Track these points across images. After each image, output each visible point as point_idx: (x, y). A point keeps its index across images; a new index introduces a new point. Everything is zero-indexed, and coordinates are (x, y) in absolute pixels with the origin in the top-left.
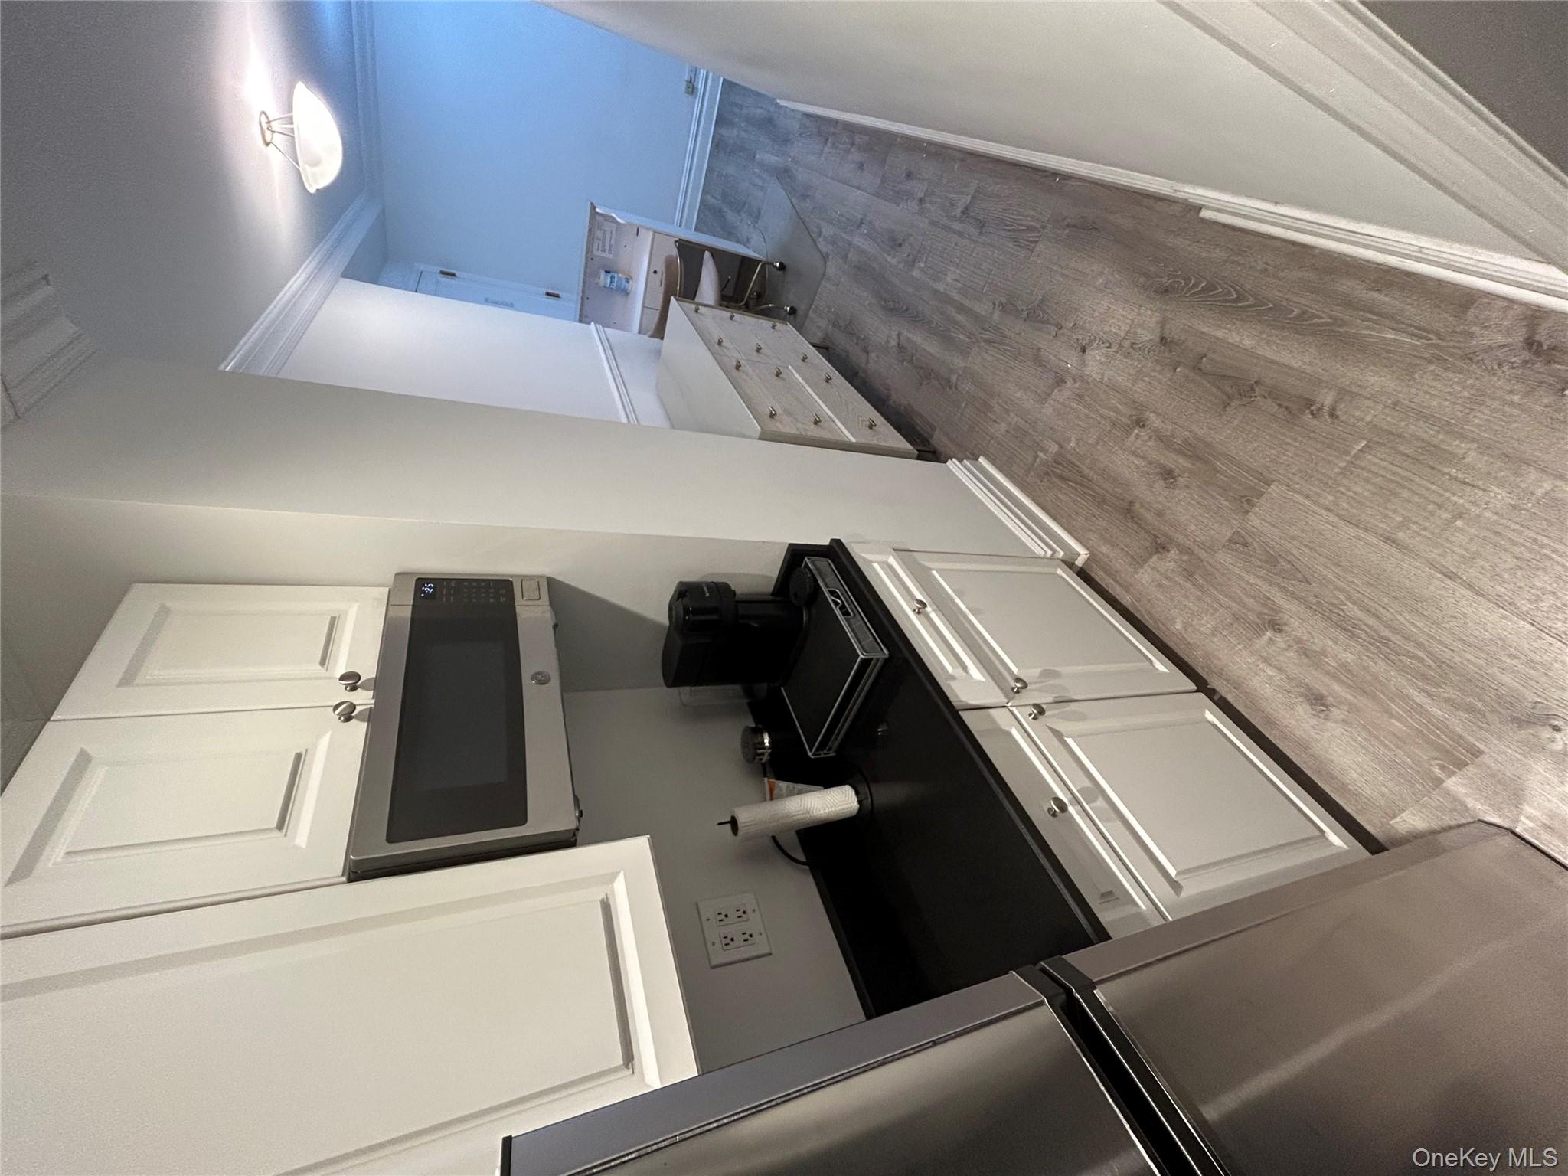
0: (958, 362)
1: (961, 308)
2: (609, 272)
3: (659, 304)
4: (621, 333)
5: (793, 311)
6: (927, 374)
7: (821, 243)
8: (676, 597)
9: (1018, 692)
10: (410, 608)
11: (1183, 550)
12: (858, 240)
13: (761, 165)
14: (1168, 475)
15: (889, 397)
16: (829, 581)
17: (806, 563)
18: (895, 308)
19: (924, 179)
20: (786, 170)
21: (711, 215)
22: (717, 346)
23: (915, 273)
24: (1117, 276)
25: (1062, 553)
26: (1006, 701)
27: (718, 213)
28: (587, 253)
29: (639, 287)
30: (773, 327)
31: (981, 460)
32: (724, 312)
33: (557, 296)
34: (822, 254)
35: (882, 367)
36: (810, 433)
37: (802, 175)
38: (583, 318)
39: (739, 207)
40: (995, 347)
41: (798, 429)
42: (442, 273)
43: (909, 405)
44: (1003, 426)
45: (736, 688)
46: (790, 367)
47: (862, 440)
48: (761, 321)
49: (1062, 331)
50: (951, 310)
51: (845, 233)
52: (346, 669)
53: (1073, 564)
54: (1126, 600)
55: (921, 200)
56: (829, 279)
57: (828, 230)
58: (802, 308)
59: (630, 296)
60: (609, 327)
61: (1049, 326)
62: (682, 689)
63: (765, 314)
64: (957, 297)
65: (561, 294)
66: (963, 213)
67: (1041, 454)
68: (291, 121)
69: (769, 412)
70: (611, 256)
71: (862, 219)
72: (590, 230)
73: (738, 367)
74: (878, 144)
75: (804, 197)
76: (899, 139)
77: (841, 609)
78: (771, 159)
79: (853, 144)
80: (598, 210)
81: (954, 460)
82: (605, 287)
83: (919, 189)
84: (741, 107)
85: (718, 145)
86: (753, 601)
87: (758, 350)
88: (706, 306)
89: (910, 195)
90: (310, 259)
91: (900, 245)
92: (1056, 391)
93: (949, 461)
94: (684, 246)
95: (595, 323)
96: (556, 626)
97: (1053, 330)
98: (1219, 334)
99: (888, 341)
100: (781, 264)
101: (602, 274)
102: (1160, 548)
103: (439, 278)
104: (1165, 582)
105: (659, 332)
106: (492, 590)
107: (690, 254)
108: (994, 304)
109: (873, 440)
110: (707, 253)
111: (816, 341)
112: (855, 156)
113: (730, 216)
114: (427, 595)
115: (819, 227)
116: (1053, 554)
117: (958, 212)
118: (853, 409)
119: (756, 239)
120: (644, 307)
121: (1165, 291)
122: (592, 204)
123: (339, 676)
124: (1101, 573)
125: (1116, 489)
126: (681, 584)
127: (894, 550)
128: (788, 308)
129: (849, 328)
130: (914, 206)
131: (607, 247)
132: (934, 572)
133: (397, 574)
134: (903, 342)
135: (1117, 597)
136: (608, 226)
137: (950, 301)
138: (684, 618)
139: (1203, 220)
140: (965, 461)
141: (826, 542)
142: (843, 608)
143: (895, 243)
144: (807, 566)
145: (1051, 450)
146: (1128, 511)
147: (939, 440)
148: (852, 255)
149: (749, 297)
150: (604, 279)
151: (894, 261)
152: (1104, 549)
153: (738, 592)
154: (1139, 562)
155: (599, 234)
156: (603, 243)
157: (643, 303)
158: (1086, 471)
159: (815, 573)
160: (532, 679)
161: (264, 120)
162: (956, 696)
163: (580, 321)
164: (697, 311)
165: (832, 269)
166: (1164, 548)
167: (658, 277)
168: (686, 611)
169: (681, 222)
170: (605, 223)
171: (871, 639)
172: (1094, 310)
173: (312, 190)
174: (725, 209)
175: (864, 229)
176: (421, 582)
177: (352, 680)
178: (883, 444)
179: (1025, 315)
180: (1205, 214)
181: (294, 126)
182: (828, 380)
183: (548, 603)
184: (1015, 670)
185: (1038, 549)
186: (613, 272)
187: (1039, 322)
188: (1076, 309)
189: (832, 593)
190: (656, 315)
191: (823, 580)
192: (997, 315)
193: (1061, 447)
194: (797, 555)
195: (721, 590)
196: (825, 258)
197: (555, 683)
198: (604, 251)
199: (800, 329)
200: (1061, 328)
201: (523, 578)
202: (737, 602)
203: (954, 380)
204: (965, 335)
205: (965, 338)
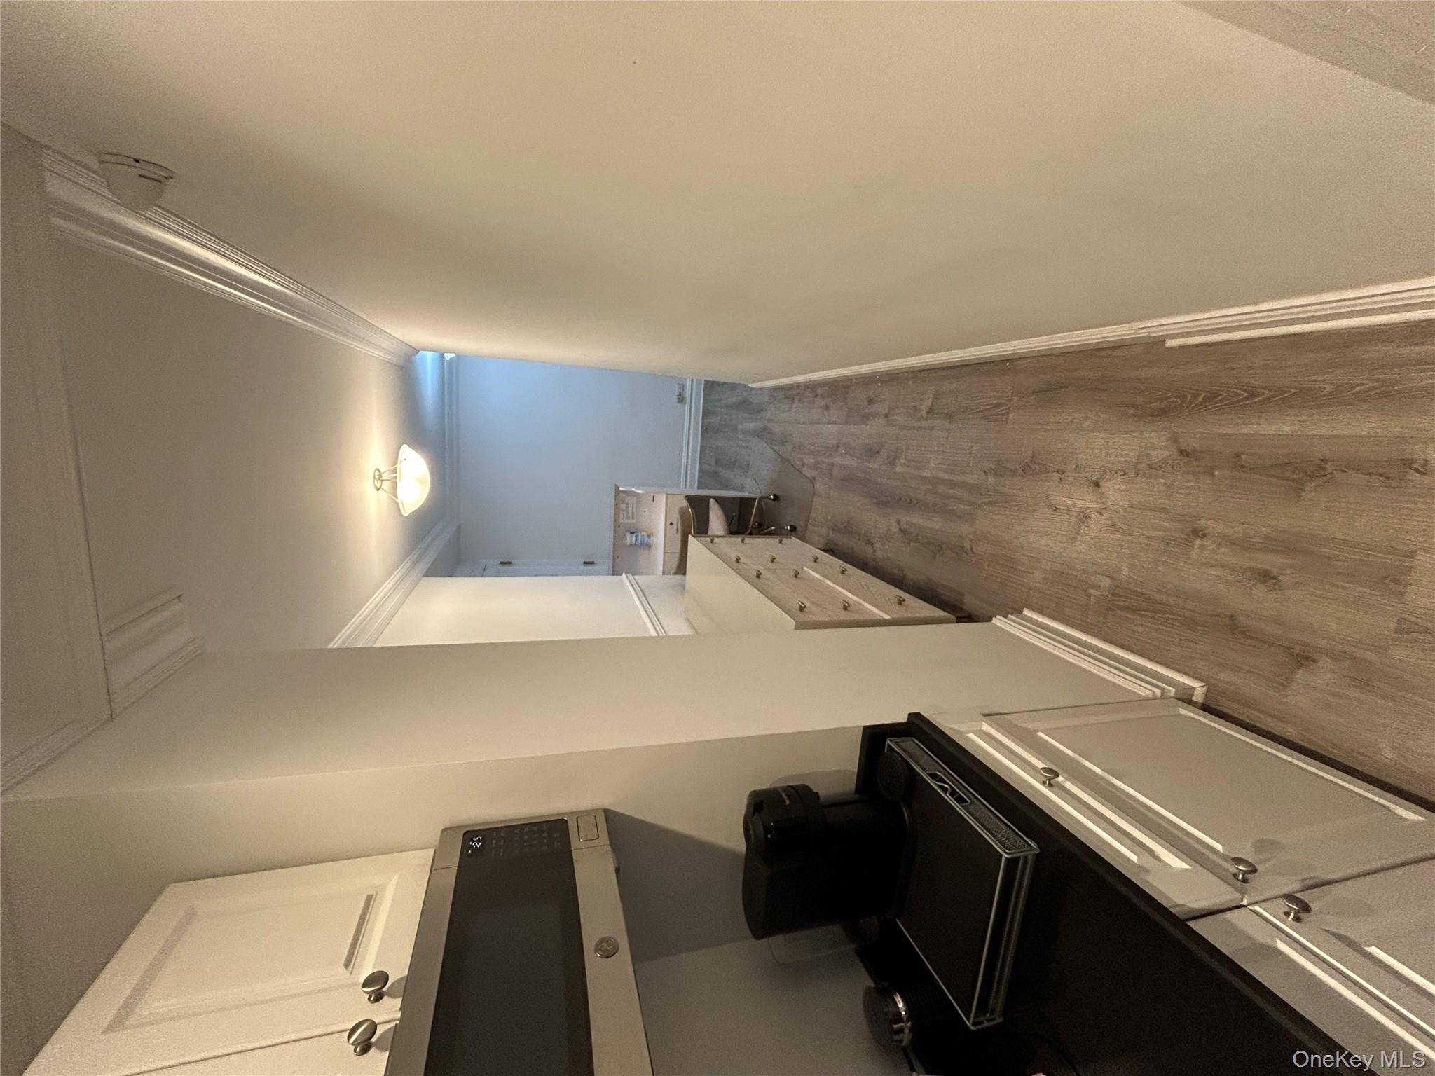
0: (966, 529)
1: (952, 484)
2: (633, 533)
3: (677, 547)
4: (648, 577)
5: (793, 529)
6: (936, 547)
7: (806, 471)
8: (752, 809)
9: (1245, 880)
10: (454, 871)
11: (1336, 656)
12: (837, 460)
13: (743, 432)
14: (1265, 577)
15: (904, 576)
16: (925, 766)
17: (889, 745)
18: (887, 501)
19: (884, 400)
20: (765, 429)
21: (707, 477)
22: (736, 564)
23: (899, 469)
24: (1102, 416)
25: (1173, 690)
26: (1238, 895)
27: (715, 475)
28: (615, 521)
29: (659, 539)
30: (780, 542)
31: (1026, 612)
32: (736, 539)
33: (592, 563)
34: (808, 478)
35: (887, 552)
36: (842, 618)
37: (778, 429)
38: (615, 572)
39: (731, 465)
40: (1000, 507)
41: (830, 617)
42: (502, 563)
43: (928, 578)
44: (1038, 575)
45: (834, 930)
46: (805, 568)
47: (895, 616)
48: (768, 540)
49: (1065, 474)
50: (942, 489)
51: (825, 458)
52: (374, 967)
53: (1192, 700)
54: (1290, 732)
55: (886, 416)
56: (820, 496)
57: (809, 460)
58: (800, 524)
59: (653, 547)
60: (637, 575)
61: (1050, 474)
62: (772, 940)
63: (770, 534)
64: (946, 477)
65: (595, 561)
66: (928, 413)
67: (1093, 591)
68: (395, 471)
69: (798, 606)
70: (633, 521)
71: (837, 444)
72: (616, 505)
73: (759, 576)
74: (837, 390)
75: (783, 443)
76: (854, 381)
77: (951, 795)
78: (751, 426)
79: (816, 396)
80: (621, 489)
81: (998, 616)
82: (631, 545)
83: (882, 408)
84: (721, 400)
85: (705, 430)
86: (838, 804)
87: (773, 560)
88: (718, 537)
89: (875, 415)
90: (401, 567)
91: (878, 452)
92: (1083, 527)
93: (994, 618)
94: (691, 500)
95: (626, 574)
96: (618, 870)
97: (1056, 476)
98: (1247, 430)
99: (889, 530)
100: (774, 495)
101: (628, 535)
102: (1303, 658)
103: (500, 568)
104: (1334, 700)
105: (681, 569)
106: (545, 835)
107: (698, 505)
108: (985, 472)
109: (907, 614)
110: (712, 500)
111: (822, 547)
112: (820, 402)
113: (725, 474)
114: (475, 850)
115: (802, 460)
116: (1162, 694)
117: (924, 414)
118: (876, 591)
119: (748, 483)
120: (665, 553)
121: (1163, 413)
122: (616, 485)
123: (362, 981)
124: (1235, 706)
125: (1204, 607)
126: (755, 794)
127: (985, 715)
128: (789, 528)
129: (848, 528)
130: (882, 421)
131: (630, 515)
132: (1040, 734)
133: (444, 830)
134: (904, 526)
135: (1273, 731)
136: (628, 499)
137: (943, 481)
138: (766, 837)
139: (1171, 348)
140: (1010, 616)
141: (904, 719)
142: (953, 793)
143: (873, 453)
144: (890, 749)
145: (1102, 584)
146: (1234, 627)
147: (970, 603)
148: (835, 471)
149: (752, 527)
150: (630, 539)
151: (876, 466)
152: (1223, 676)
153: (821, 794)
154: (1284, 683)
155: (623, 507)
156: (628, 513)
157: (664, 550)
158: (1157, 597)
159: (905, 756)
160: (596, 952)
161: (377, 473)
162: (1168, 898)
163: (613, 575)
164: (712, 541)
165: (820, 487)
166: (1307, 658)
167: (674, 527)
168: (767, 830)
169: (686, 485)
170: (628, 498)
171: (1005, 829)
172: (1092, 449)
173: (405, 515)
174: (719, 469)
175: (842, 450)
176: (469, 835)
177: (377, 985)
178: (917, 615)
179: (1020, 471)
180: (1171, 343)
181: (398, 475)
182: (843, 572)
183: (608, 843)
184: (1219, 847)
185: (1143, 690)
186: (637, 532)
187: (1037, 473)
188: (1072, 453)
189: (934, 776)
190: (677, 557)
191: (917, 763)
192: (991, 479)
193: (1113, 578)
194: (875, 738)
195: (801, 794)
196: (812, 481)
197: (624, 954)
198: (628, 518)
199: (803, 539)
200: (1063, 472)
201: (578, 815)
202: (824, 806)
203: (967, 546)
204: (965, 504)
205: (966, 507)
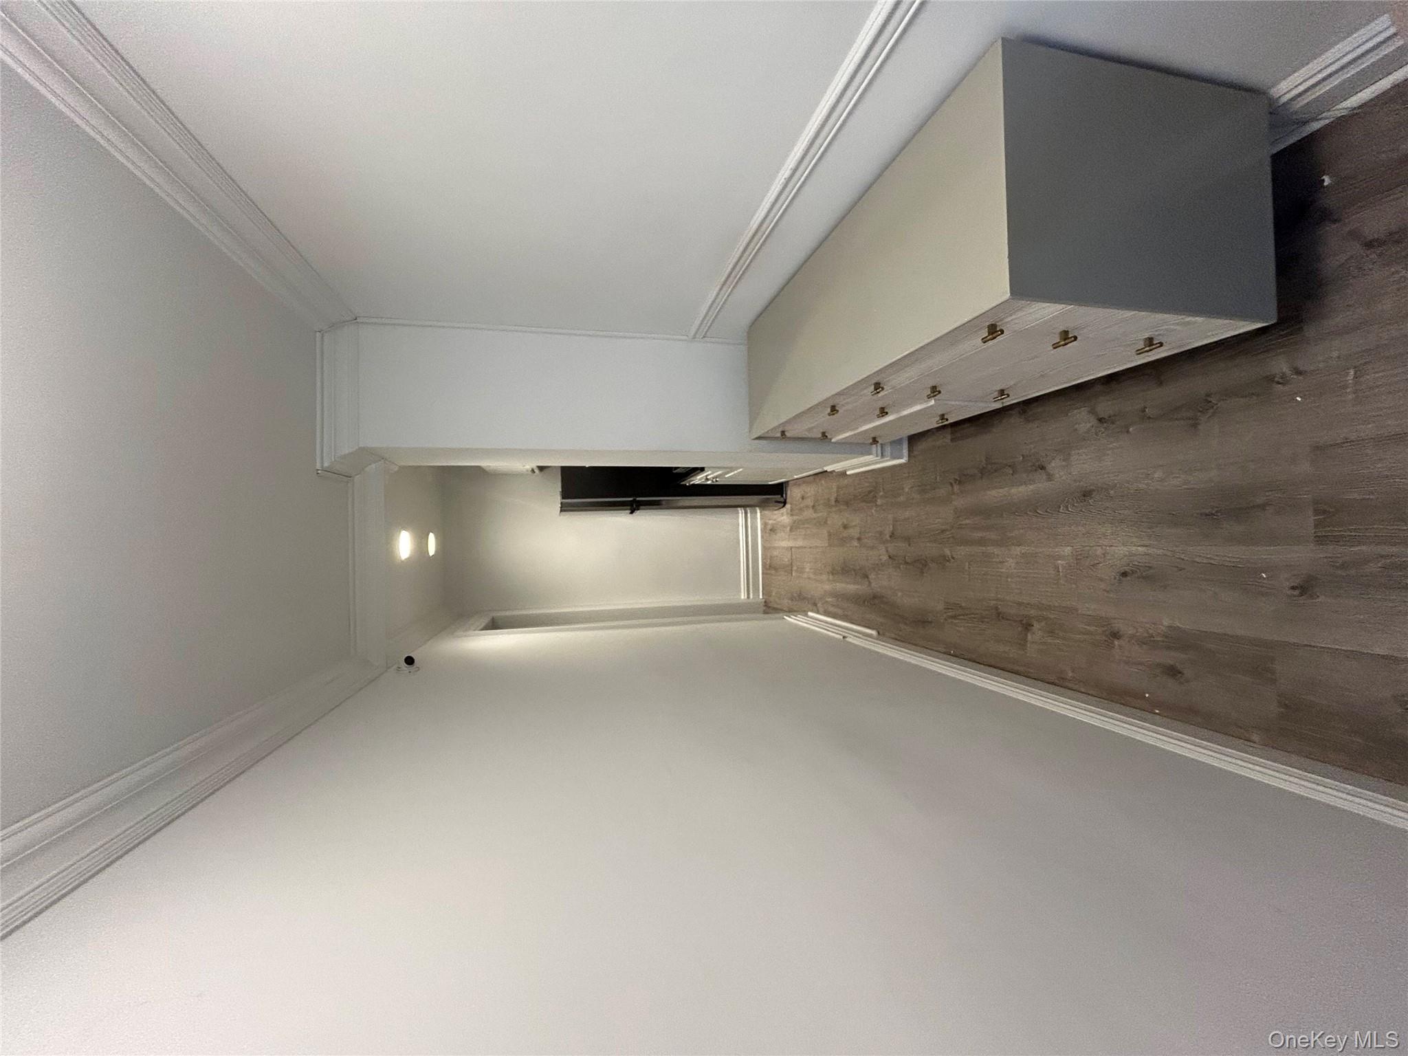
0: (960, 502)
1: (981, 542)
6: (986, 471)
40: (937, 530)
50: (993, 536)
64: (990, 549)
179: (928, 561)
192: (947, 552)
203: (956, 488)
204: (966, 525)
205: (964, 522)
